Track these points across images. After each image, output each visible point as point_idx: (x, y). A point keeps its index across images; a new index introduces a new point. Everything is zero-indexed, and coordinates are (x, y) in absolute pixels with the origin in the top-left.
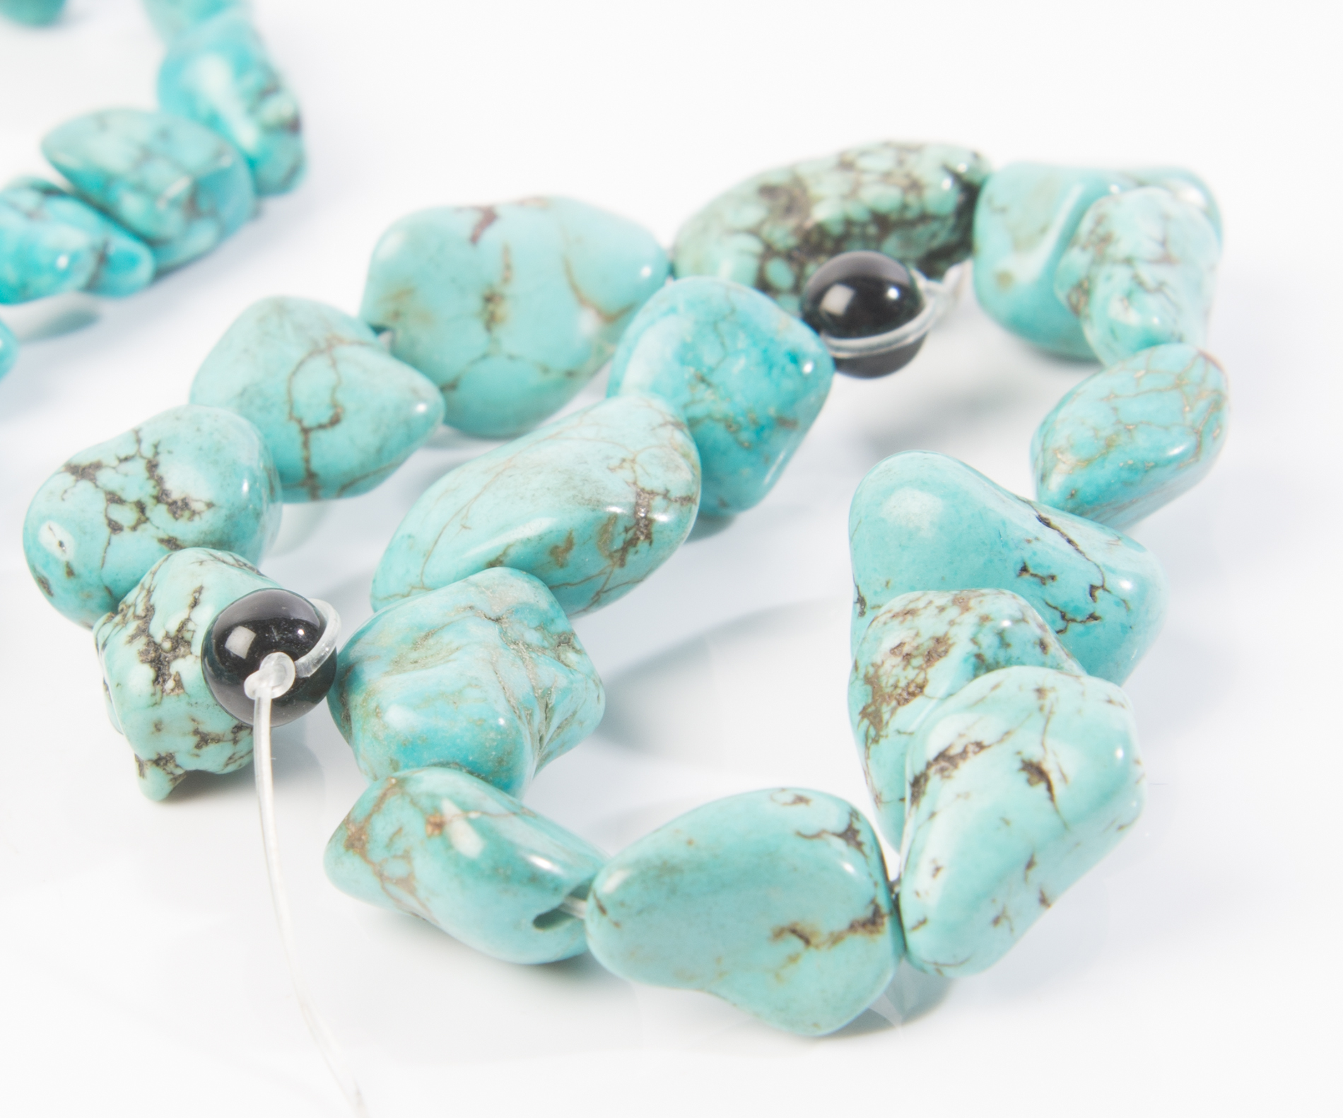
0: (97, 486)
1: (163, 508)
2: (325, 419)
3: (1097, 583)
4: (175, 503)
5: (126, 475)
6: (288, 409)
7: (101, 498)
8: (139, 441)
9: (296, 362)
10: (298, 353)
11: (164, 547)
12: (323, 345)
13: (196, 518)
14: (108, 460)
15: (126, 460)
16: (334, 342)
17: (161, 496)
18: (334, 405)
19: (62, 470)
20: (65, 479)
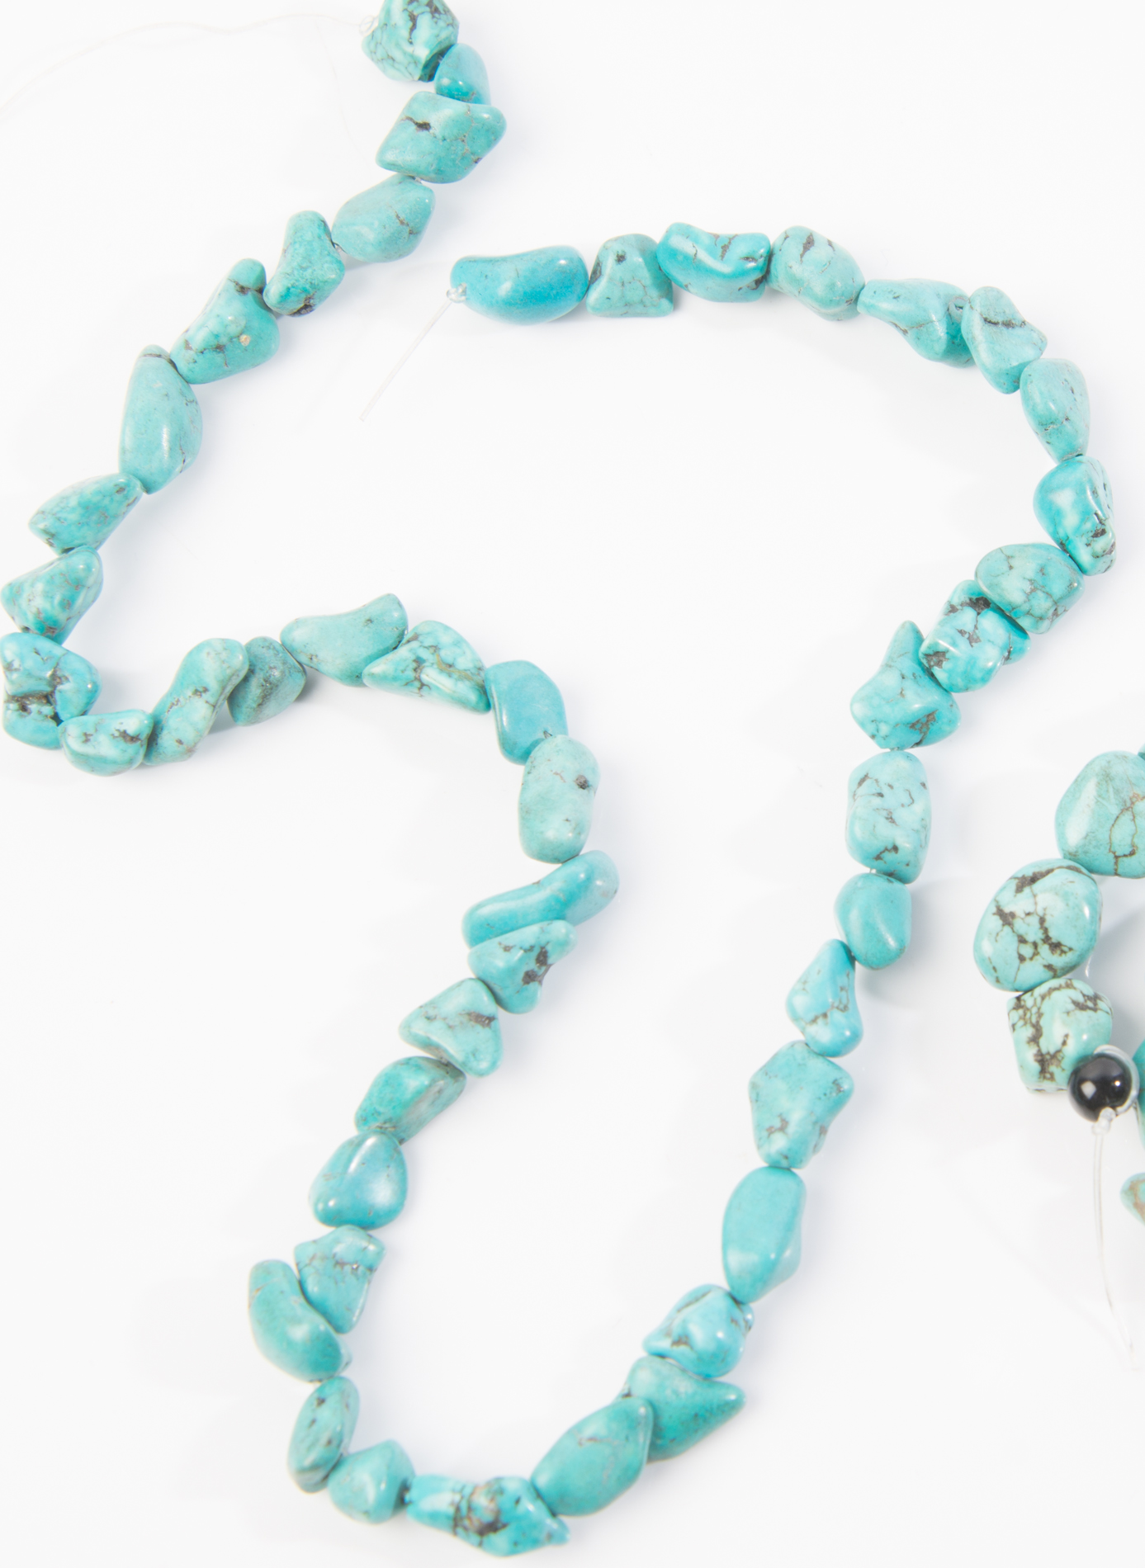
0: (1013, 931)
1: (1046, 947)
2: (1127, 852)
4: (1053, 943)
5: (1028, 925)
6: (1108, 847)
7: (1016, 939)
8: (1036, 903)
9: (1115, 817)
10: (1115, 811)
11: (1046, 970)
12: (1128, 804)
13: (1063, 955)
14: (1020, 913)
15: (1028, 914)
16: (1134, 800)
17: (1047, 939)
18: (1133, 845)
19: (994, 910)
20: (997, 922)
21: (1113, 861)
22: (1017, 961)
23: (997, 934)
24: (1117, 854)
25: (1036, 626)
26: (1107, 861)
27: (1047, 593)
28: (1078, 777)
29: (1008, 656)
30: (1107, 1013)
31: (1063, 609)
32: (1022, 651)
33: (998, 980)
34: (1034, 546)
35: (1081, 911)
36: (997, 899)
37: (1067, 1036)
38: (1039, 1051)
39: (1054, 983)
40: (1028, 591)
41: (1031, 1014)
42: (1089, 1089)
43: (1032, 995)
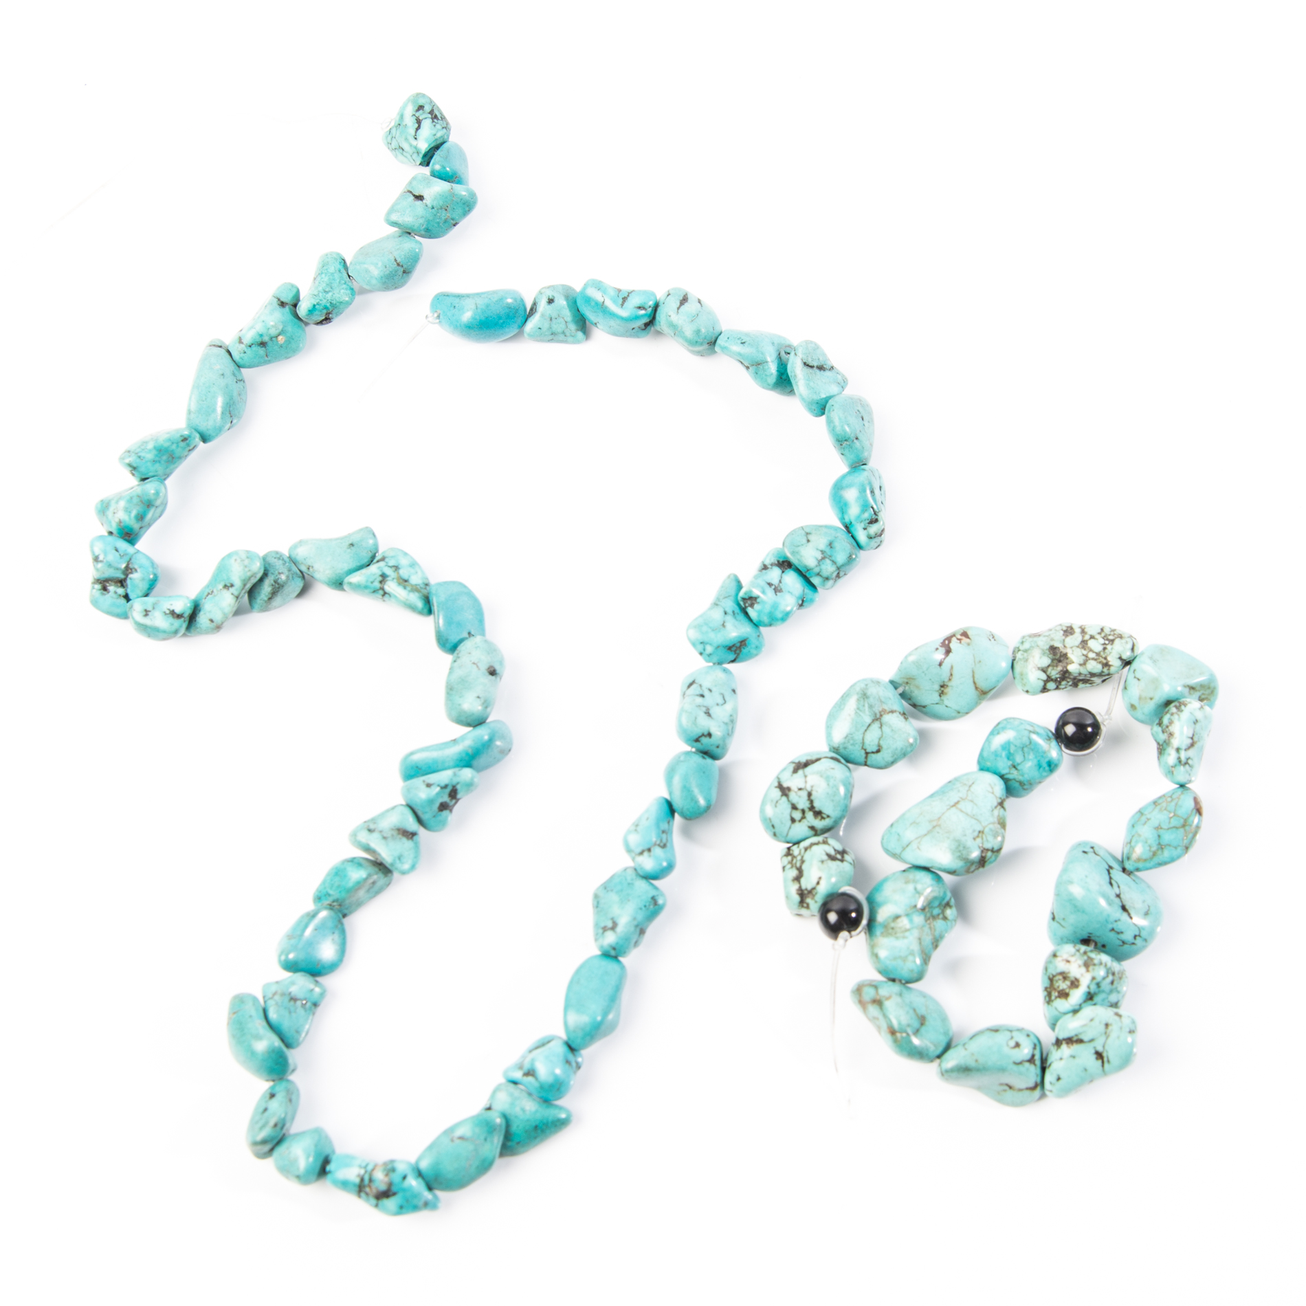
0: (789, 801)
1: (811, 814)
2: (875, 750)
3: (1137, 933)
4: (815, 811)
5: (800, 797)
6: (861, 746)
7: (790, 806)
8: (806, 782)
9: (867, 724)
10: (868, 720)
11: (810, 830)
12: (878, 716)
13: (823, 820)
14: (794, 788)
15: (800, 789)
16: (882, 713)
17: (812, 808)
18: (879, 745)
19: (776, 784)
20: (778, 793)
21: (864, 755)
22: (790, 822)
23: (777, 802)
24: (868, 751)
25: (823, 585)
26: (860, 756)
27: (833, 561)
28: (844, 694)
29: (802, 604)
30: (851, 864)
31: (843, 573)
32: (812, 601)
33: (775, 835)
34: (826, 527)
35: (838, 789)
36: (780, 776)
37: (820, 878)
38: (800, 887)
39: (815, 839)
40: (820, 558)
41: (797, 861)
42: (833, 917)
43: (798, 847)
